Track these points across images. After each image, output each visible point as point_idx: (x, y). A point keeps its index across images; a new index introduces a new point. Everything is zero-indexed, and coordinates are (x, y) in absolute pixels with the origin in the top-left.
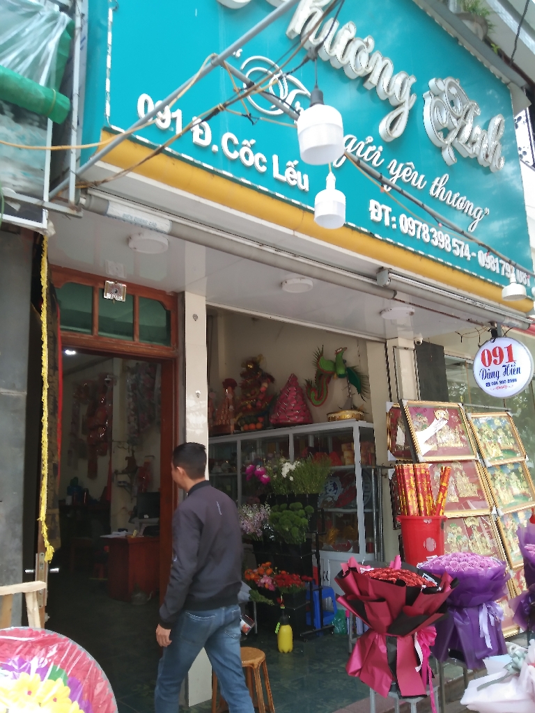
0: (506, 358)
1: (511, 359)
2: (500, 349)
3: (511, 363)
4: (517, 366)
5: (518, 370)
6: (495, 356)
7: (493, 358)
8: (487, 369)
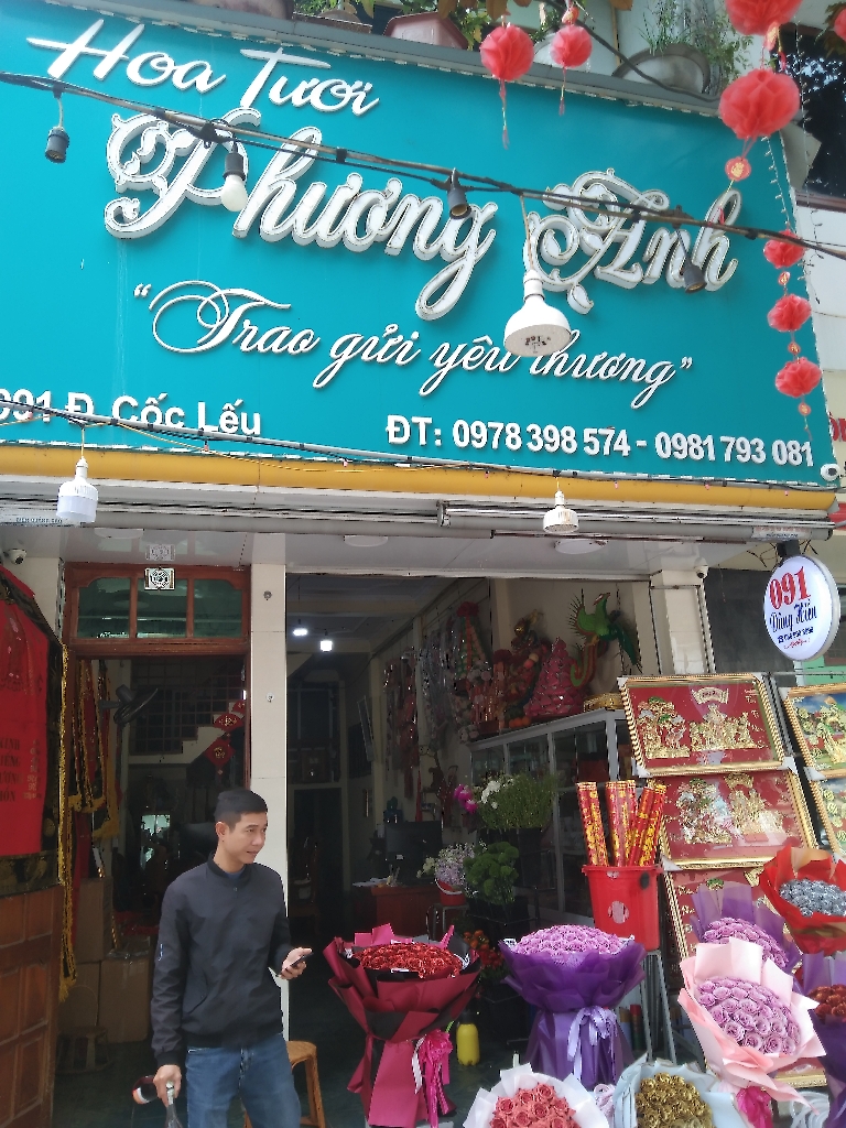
0: (798, 594)
1: (804, 595)
2: (790, 576)
3: (805, 601)
4: (811, 607)
5: (812, 612)
6: (786, 589)
7: (784, 594)
8: (777, 611)
